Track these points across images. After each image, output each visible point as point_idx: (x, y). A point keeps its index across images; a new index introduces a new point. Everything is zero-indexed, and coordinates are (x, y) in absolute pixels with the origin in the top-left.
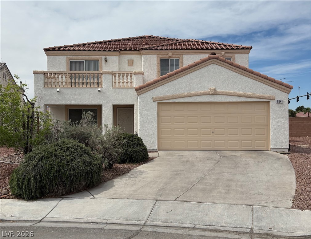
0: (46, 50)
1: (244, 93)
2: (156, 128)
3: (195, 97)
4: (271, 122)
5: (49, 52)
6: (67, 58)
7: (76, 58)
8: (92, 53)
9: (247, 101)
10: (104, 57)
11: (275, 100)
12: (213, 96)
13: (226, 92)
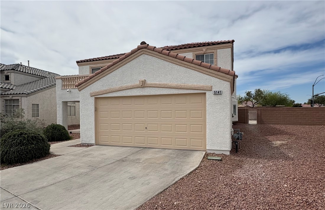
1: (174, 83)
2: (94, 122)
3: (127, 91)
4: (207, 118)
5: (79, 64)
9: (179, 93)
11: (211, 90)
12: (143, 89)
13: (156, 84)
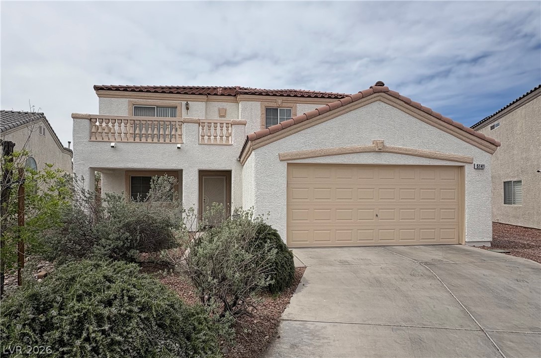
0: (97, 88)
1: (426, 150)
2: (285, 207)
3: (351, 156)
4: (466, 199)
5: (101, 92)
6: (129, 102)
7: (143, 103)
8: (168, 96)
9: (431, 164)
10: (184, 103)
11: (472, 163)
12: (378, 155)
13: (401, 148)
